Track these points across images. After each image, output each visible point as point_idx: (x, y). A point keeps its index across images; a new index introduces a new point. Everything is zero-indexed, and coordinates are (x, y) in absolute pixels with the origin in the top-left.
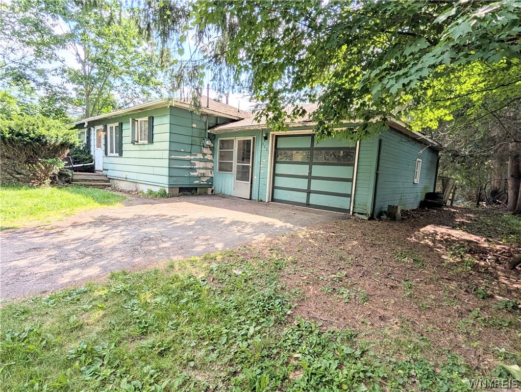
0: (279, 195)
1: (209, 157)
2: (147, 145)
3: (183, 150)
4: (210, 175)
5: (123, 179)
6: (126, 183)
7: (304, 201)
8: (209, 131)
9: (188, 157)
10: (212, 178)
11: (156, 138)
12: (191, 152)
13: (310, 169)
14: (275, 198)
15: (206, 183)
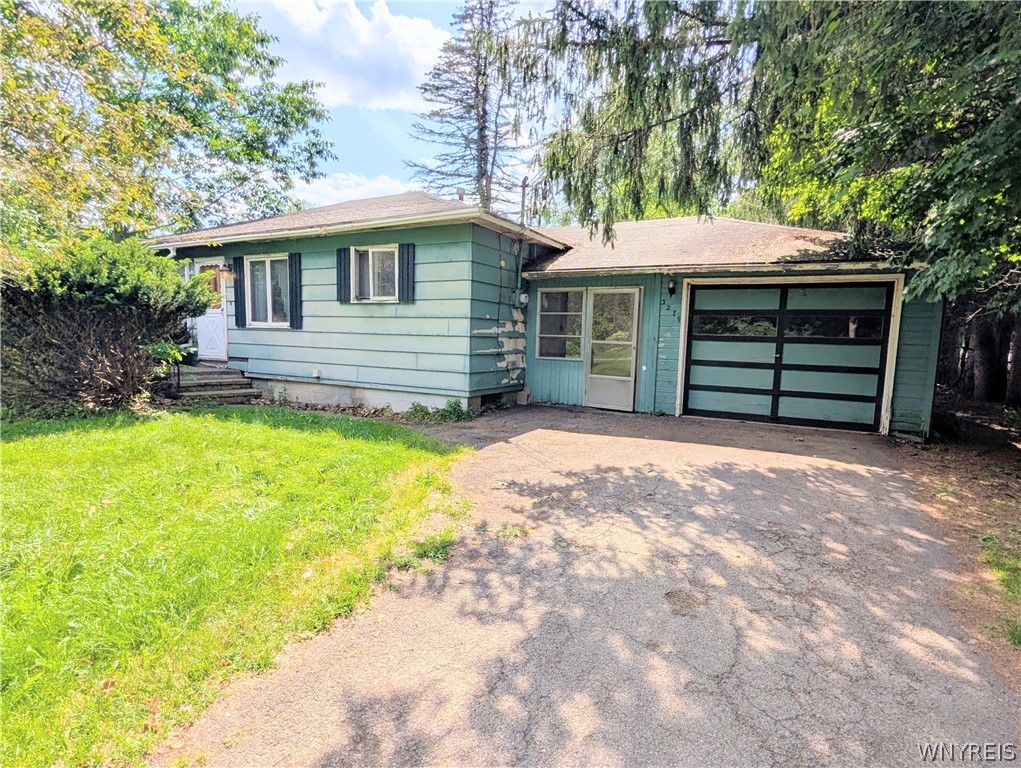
0: (701, 400)
1: (520, 328)
2: (394, 306)
3: (488, 317)
4: (522, 366)
5: (309, 380)
6: (317, 388)
7: (767, 412)
8: (525, 275)
9: (494, 330)
10: (524, 369)
11: (421, 290)
12: (498, 320)
13: (779, 350)
14: (690, 406)
15: (516, 382)
